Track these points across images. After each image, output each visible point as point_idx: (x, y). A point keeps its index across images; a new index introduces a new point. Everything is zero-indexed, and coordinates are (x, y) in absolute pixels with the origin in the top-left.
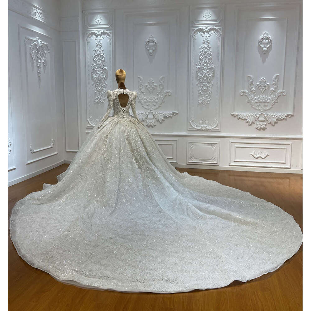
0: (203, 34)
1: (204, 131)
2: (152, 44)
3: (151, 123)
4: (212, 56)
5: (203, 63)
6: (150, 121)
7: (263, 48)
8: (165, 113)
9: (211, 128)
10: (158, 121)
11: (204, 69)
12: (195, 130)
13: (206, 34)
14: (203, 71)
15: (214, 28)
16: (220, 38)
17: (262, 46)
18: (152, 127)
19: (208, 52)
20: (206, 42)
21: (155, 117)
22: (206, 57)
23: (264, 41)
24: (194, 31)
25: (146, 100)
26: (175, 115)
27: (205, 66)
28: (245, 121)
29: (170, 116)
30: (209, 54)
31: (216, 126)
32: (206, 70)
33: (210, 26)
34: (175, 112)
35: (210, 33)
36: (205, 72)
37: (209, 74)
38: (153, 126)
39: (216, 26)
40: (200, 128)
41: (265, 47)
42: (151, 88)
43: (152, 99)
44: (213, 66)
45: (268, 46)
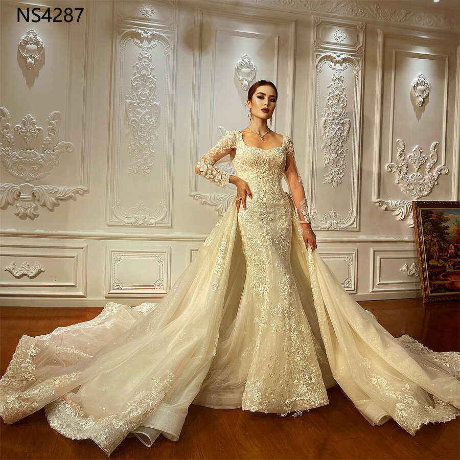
0: (139, 42)
1: (140, 226)
2: (35, 47)
3: (26, 209)
4: (155, 84)
5: (140, 95)
6: (27, 205)
8: (61, 188)
9: (154, 221)
10: (44, 205)
11: (141, 107)
12: (122, 224)
13: (145, 43)
14: (139, 110)
15: (159, 35)
16: (171, 54)
17: (241, 78)
18: (32, 219)
19: (149, 76)
20: (145, 57)
21: (37, 198)
22: (144, 86)
23: (244, 70)
24: (123, 34)
25: (17, 158)
26: (82, 195)
27: (143, 101)
28: (214, 208)
29: (71, 197)
30: (151, 80)
31: (162, 217)
32: (144, 108)
33: (153, 30)
34: (83, 187)
35: (153, 43)
36: (143, 112)
37: (151, 118)
38: (32, 216)
39: (162, 32)
40: (133, 220)
41: (246, 79)
42: (29, 134)
43: (31, 158)
44: (158, 103)
45: (250, 79)
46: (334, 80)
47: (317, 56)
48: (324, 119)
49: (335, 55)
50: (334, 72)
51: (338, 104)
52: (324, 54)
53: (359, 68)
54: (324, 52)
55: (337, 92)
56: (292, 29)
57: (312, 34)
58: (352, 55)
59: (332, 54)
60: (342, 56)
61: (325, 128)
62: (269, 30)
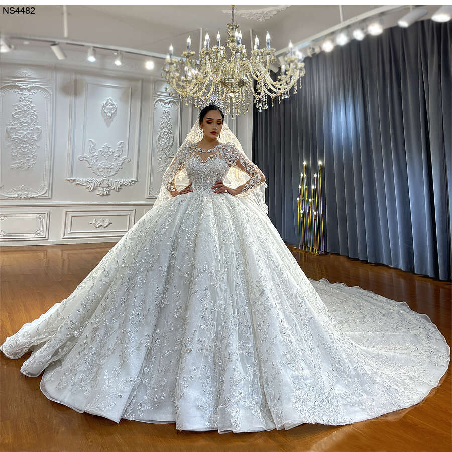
0: (19, 91)
5: (21, 122)
7: (106, 113)
13: (26, 91)
17: (106, 111)
22: (26, 117)
23: (108, 107)
24: (1, 87)
27: (24, 126)
28: (85, 187)
30: (31, 114)
41: (109, 112)
44: (39, 127)
45: (113, 112)
46: (164, 114)
47: (154, 100)
48: (158, 135)
49: (165, 99)
50: (164, 109)
51: (166, 127)
52: (158, 99)
53: (179, 107)
54: (158, 97)
55: (166, 120)
56: (139, 84)
57: (151, 87)
58: (175, 99)
59: (163, 99)
60: (169, 100)
61: (159, 140)
62: (125, 84)
